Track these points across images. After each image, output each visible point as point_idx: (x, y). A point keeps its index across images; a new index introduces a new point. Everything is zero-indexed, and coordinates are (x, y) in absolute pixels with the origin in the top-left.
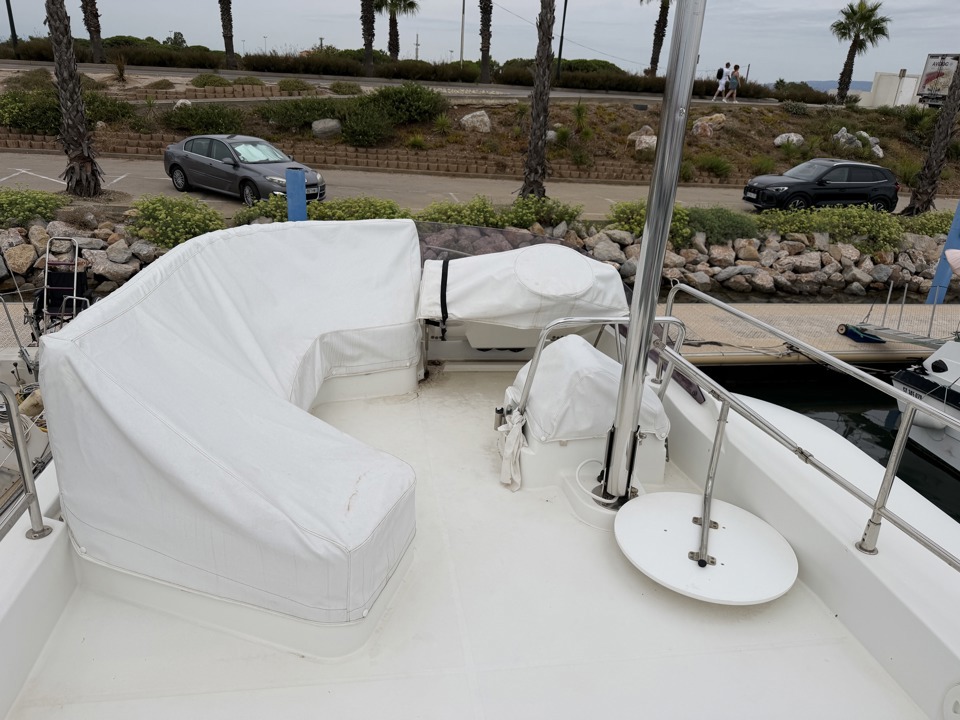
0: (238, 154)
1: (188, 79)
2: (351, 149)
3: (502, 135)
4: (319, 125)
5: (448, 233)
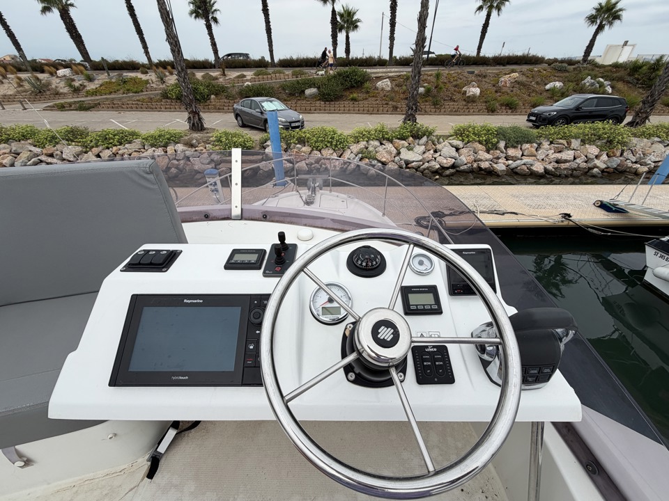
0: (263, 107)
1: (252, 73)
2: (323, 103)
3: (397, 92)
4: (309, 92)
5: (362, 144)
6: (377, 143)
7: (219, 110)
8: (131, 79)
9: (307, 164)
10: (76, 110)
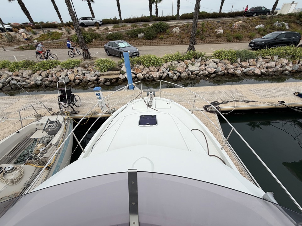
0: (119, 46)
1: (112, 27)
2: (147, 40)
3: (183, 33)
4: (140, 35)
5: (169, 63)
6: (176, 62)
7: (97, 46)
8: (54, 32)
9: (142, 75)
10: (29, 49)
